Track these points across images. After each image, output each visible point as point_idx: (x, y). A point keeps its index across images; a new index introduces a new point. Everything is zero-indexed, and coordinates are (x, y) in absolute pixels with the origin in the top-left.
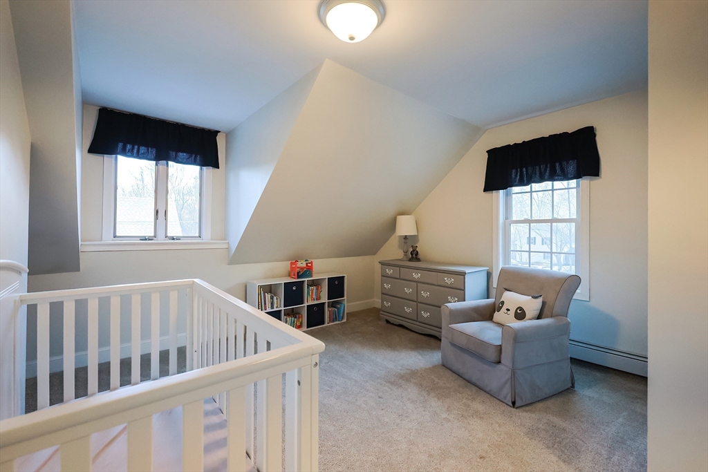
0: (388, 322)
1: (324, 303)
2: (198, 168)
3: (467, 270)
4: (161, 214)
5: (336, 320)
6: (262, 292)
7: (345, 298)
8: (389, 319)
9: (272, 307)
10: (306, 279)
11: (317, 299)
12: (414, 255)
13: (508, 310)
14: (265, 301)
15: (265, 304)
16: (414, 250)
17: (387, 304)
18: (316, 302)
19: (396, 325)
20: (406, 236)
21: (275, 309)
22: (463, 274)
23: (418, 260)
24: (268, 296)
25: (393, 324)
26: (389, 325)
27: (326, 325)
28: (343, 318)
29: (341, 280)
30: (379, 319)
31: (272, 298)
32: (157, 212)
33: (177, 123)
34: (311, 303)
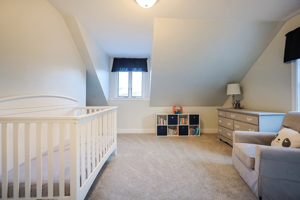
0: (221, 140)
1: (188, 126)
2: (142, 72)
3: (260, 114)
4: (130, 89)
5: (194, 135)
6: (159, 118)
7: (199, 125)
8: (221, 138)
9: (163, 124)
10: (178, 114)
11: (185, 124)
12: (237, 106)
13: (279, 140)
14: (160, 121)
15: (160, 122)
16: (237, 103)
17: (220, 131)
18: (184, 125)
19: (224, 142)
20: (233, 95)
21: (164, 125)
22: (258, 116)
23: (241, 108)
24: (162, 119)
25: (223, 141)
26: (221, 142)
27: (189, 136)
28: (198, 134)
29: (197, 116)
30: (217, 138)
31: (163, 120)
32: (129, 88)
33: (134, 58)
34: (181, 125)
